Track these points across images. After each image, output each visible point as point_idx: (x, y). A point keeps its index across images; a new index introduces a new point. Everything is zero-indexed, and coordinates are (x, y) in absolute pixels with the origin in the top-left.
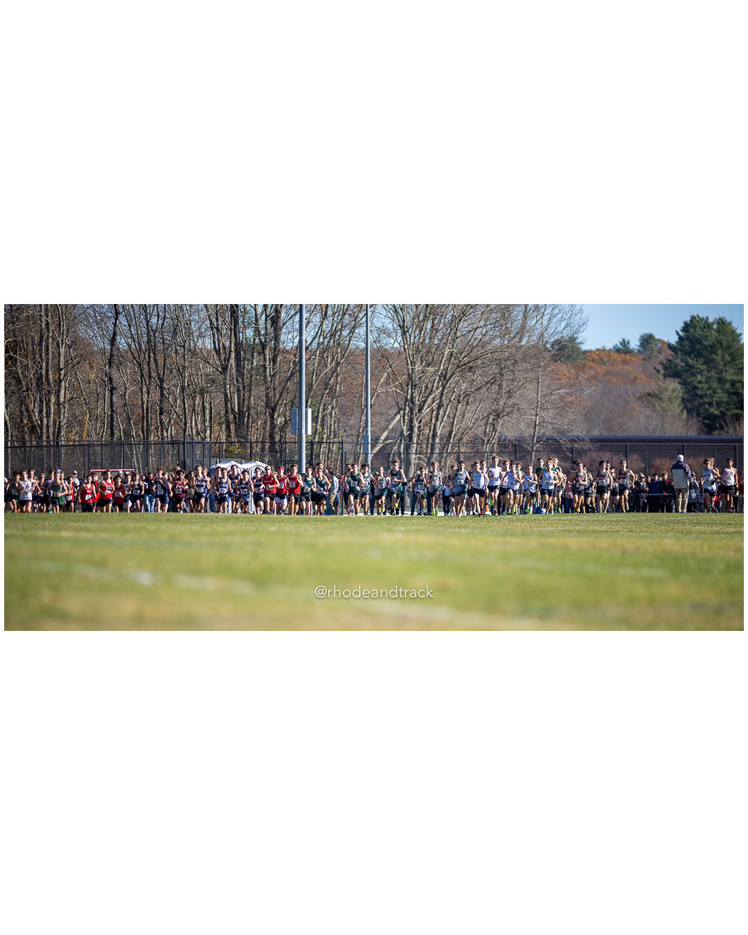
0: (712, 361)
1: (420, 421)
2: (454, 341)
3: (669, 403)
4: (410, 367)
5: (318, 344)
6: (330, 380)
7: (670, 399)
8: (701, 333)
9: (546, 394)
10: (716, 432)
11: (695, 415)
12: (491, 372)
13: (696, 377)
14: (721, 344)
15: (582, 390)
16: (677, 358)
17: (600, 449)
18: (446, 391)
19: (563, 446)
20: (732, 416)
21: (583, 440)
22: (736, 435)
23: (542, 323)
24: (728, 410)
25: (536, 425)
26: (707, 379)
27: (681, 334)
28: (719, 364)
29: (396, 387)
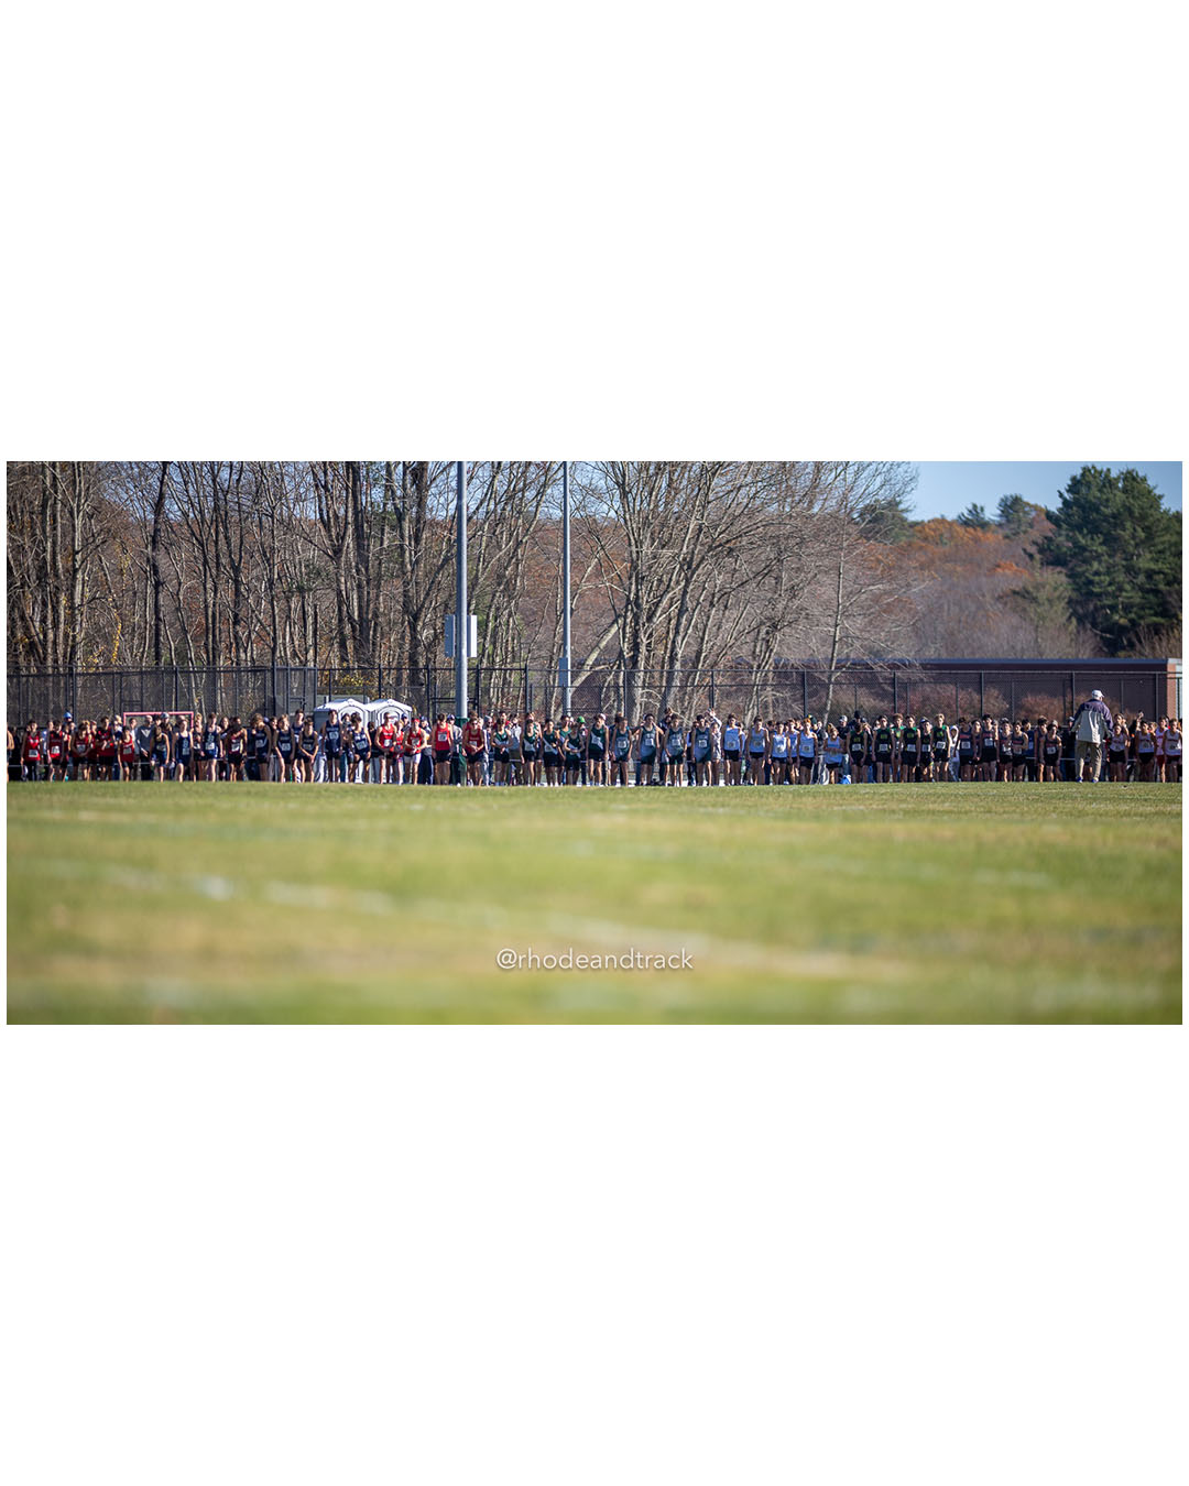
0: (1116, 539)
1: (651, 635)
2: (704, 507)
3: (1047, 606)
4: (634, 549)
5: (487, 513)
6: (506, 569)
7: (1050, 601)
8: (1099, 495)
9: (851, 593)
10: (1122, 654)
11: (1089, 626)
12: (763, 557)
13: (1091, 565)
14: (1131, 513)
15: (908, 585)
16: (1060, 535)
17: (938, 680)
18: (691, 587)
19: (878, 675)
20: (1148, 626)
21: (911, 665)
22: (1155, 657)
23: (844, 480)
24: (1141, 617)
25: (835, 642)
26: (1108, 568)
27: (1067, 495)
28: (1129, 544)
29: (611, 580)
